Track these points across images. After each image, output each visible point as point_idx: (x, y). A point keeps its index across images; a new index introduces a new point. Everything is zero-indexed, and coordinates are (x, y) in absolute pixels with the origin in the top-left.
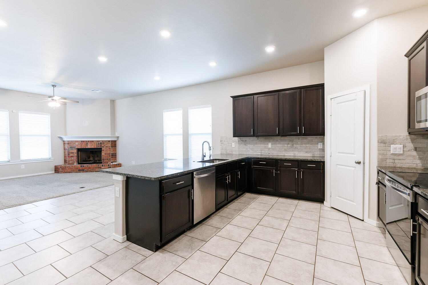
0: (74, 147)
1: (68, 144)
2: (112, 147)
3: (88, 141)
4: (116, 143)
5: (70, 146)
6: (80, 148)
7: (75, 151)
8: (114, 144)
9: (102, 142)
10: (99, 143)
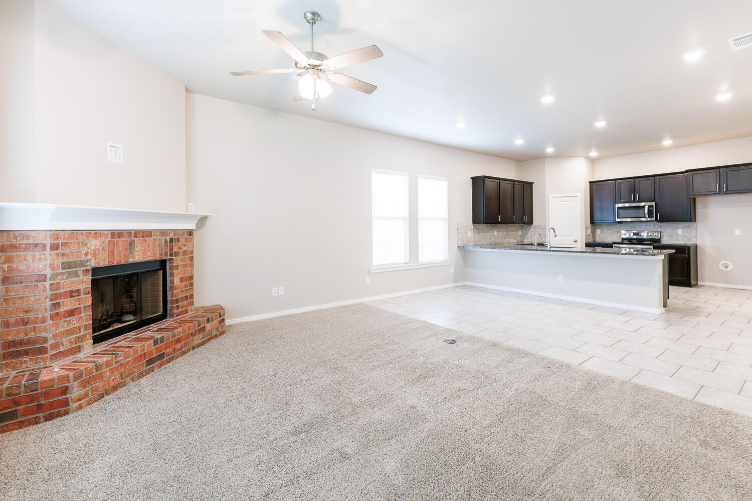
0: (82, 264)
1: (54, 247)
3: (137, 233)
5: (61, 260)
6: (107, 263)
7: (84, 282)
9: (175, 234)
10: (166, 240)
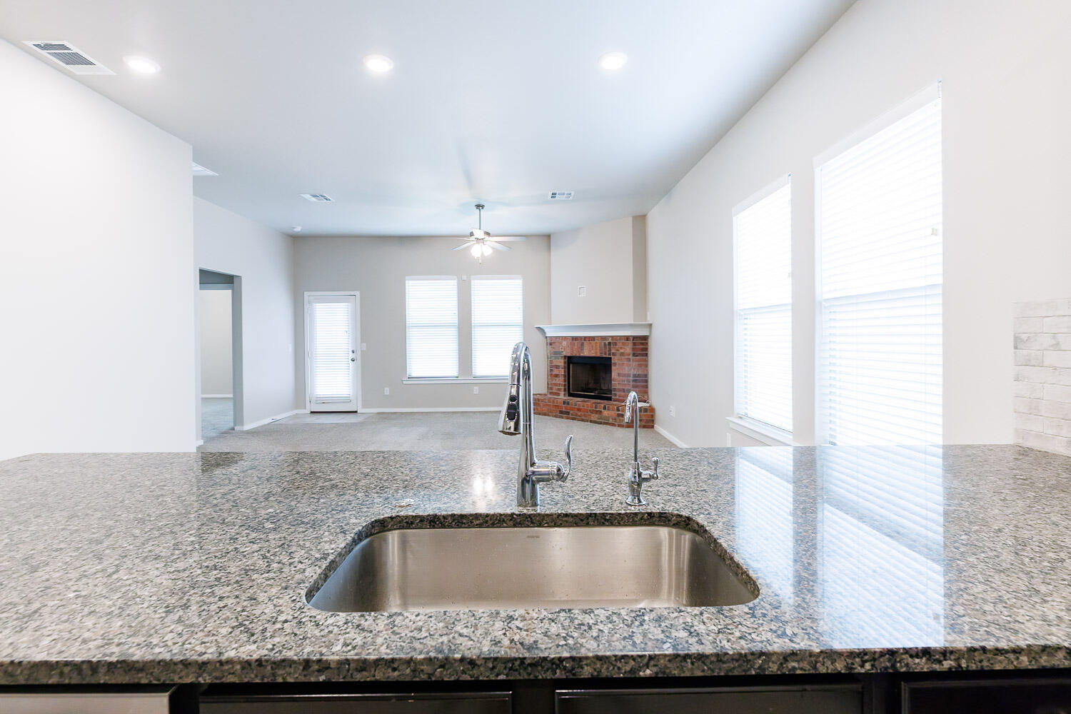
0: (560, 353)
1: (551, 344)
2: (634, 355)
3: (585, 338)
4: (647, 343)
5: (554, 350)
6: (570, 354)
7: (561, 362)
8: (641, 345)
9: (612, 340)
10: (605, 343)
